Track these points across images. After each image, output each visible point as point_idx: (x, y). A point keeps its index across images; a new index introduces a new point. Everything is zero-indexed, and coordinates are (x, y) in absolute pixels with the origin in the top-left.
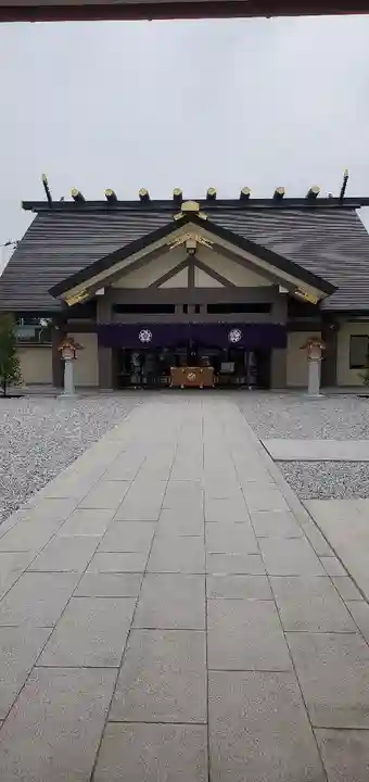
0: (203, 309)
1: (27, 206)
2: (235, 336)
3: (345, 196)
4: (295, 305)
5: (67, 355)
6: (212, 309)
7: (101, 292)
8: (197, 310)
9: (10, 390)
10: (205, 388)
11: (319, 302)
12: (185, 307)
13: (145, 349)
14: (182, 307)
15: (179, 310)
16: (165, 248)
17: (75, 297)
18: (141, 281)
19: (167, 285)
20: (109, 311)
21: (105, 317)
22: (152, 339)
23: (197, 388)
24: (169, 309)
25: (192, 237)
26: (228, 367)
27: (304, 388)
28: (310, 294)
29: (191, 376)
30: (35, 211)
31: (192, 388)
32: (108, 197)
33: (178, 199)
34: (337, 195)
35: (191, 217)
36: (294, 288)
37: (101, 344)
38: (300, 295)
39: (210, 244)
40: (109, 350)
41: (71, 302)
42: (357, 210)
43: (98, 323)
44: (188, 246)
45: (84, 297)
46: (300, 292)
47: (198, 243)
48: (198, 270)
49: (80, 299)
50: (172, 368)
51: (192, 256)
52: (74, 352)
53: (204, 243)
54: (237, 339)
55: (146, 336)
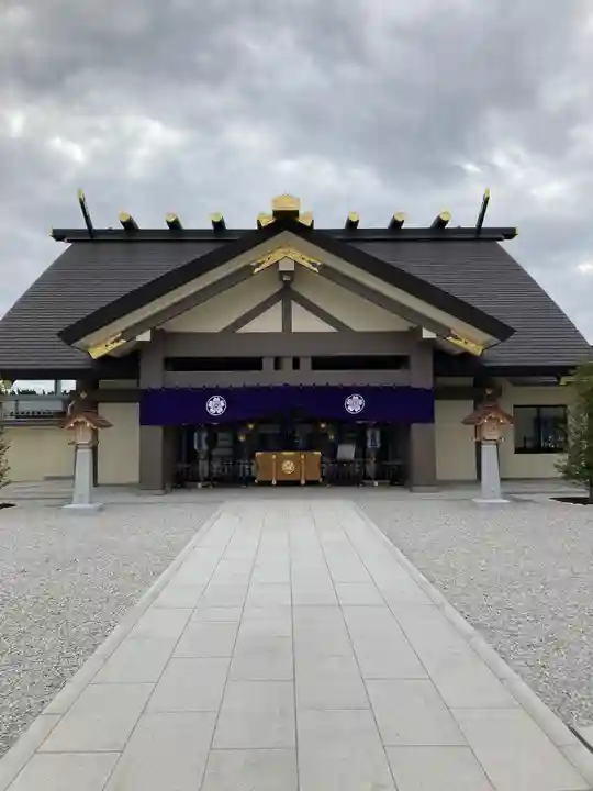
0: (306, 364)
1: (59, 235)
2: (354, 405)
3: (484, 226)
4: (448, 362)
5: (82, 438)
6: (319, 363)
7: (146, 336)
8: (296, 364)
10: (310, 483)
11: (484, 351)
12: (278, 364)
13: (214, 426)
14: (272, 361)
15: (268, 364)
16: (247, 271)
17: (102, 345)
18: (211, 321)
19: (251, 327)
20: (160, 364)
21: (153, 377)
22: (227, 410)
23: (296, 484)
24: (255, 364)
25: (288, 254)
26: (347, 451)
28: (469, 340)
29: (288, 467)
30: (69, 241)
31: (288, 484)
32: (168, 223)
36: (444, 331)
37: (145, 421)
38: (456, 342)
39: (314, 265)
40: (158, 431)
41: (96, 353)
42: (499, 243)
43: (144, 386)
44: (281, 269)
45: (116, 345)
46: (456, 338)
47: (297, 264)
48: (296, 308)
49: (112, 346)
50: (258, 454)
51: (287, 285)
52: (95, 433)
53: (305, 263)
54: (358, 409)
55: (217, 405)
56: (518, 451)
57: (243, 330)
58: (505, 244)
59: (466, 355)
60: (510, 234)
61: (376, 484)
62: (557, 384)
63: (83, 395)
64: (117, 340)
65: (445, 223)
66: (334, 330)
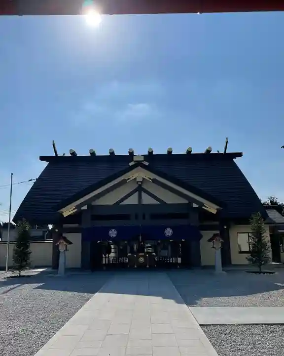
0: (148, 217)
1: (42, 158)
2: (168, 232)
3: (227, 152)
5: (62, 248)
7: (85, 208)
8: (144, 217)
11: (217, 212)
12: (137, 217)
14: (134, 216)
15: (132, 218)
16: (124, 182)
17: (68, 211)
18: (110, 200)
19: (126, 202)
21: (87, 223)
23: (144, 267)
24: (126, 217)
25: (140, 175)
26: (164, 253)
27: (213, 267)
28: (212, 208)
29: (141, 260)
30: (48, 161)
31: (141, 267)
32: (90, 153)
33: (131, 154)
34: (222, 151)
35: (139, 164)
36: (201, 204)
39: (150, 179)
40: (88, 244)
41: (65, 215)
42: (233, 159)
43: (83, 227)
44: (138, 180)
46: (206, 207)
47: (143, 178)
48: (144, 195)
49: (72, 212)
50: (128, 254)
51: (140, 186)
52: (66, 246)
53: (147, 178)
54: (169, 235)
55: (113, 233)
56: (240, 252)
57: (122, 204)
59: (211, 214)
60: (240, 155)
63: (56, 230)
64: (74, 210)
65: (210, 151)
66: (158, 203)
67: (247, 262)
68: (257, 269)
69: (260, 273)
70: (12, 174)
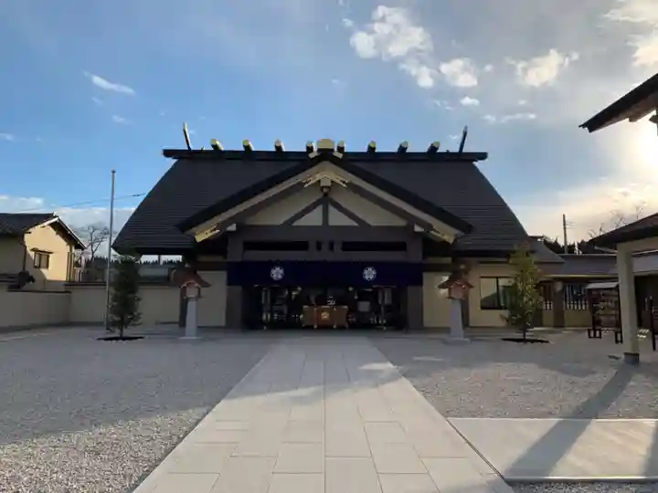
0: (337, 248)
1: (168, 153)
2: (369, 274)
4: (432, 247)
5: (191, 293)
6: (347, 246)
7: (233, 228)
9: (127, 332)
10: (341, 328)
11: (455, 240)
12: (319, 246)
13: (277, 287)
14: (315, 244)
15: (312, 245)
16: (301, 184)
17: (202, 235)
18: (277, 217)
19: (302, 222)
20: (240, 247)
21: (236, 254)
22: (285, 276)
23: (330, 328)
24: (303, 246)
25: (326, 175)
26: (364, 306)
27: (447, 330)
28: (446, 233)
29: (325, 316)
30: (175, 158)
31: (325, 328)
32: (243, 146)
35: (326, 155)
36: (429, 227)
37: (230, 282)
38: (435, 234)
39: (344, 182)
40: (238, 289)
41: (199, 238)
42: (474, 163)
43: (229, 260)
44: (322, 184)
45: (214, 233)
46: (435, 231)
47: (332, 182)
48: (332, 209)
49: (210, 235)
50: (305, 307)
51: (326, 195)
52: (199, 289)
53: (338, 181)
54: (371, 277)
55: (277, 273)
56: (483, 308)
57: (295, 224)
58: (478, 164)
59: (445, 243)
60: (483, 156)
61: (385, 328)
62: (507, 262)
63: (186, 266)
64: (214, 230)
65: (437, 149)
66: (356, 224)
67: (502, 324)
68: (520, 336)
69: (523, 340)
70: (114, 172)
